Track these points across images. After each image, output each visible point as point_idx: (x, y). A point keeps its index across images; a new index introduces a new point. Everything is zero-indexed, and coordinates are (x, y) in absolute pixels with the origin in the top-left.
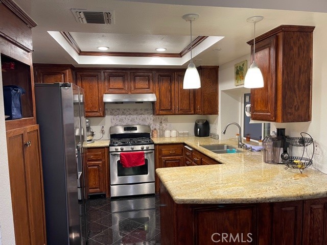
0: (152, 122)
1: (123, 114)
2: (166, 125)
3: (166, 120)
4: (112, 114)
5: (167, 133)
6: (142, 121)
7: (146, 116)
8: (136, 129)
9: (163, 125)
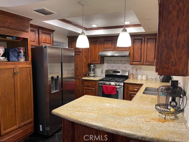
0: (131, 69)
1: (114, 63)
2: (140, 72)
3: (140, 68)
4: (107, 63)
5: (139, 77)
6: (125, 68)
7: (127, 65)
8: (119, 72)
9: (138, 71)
